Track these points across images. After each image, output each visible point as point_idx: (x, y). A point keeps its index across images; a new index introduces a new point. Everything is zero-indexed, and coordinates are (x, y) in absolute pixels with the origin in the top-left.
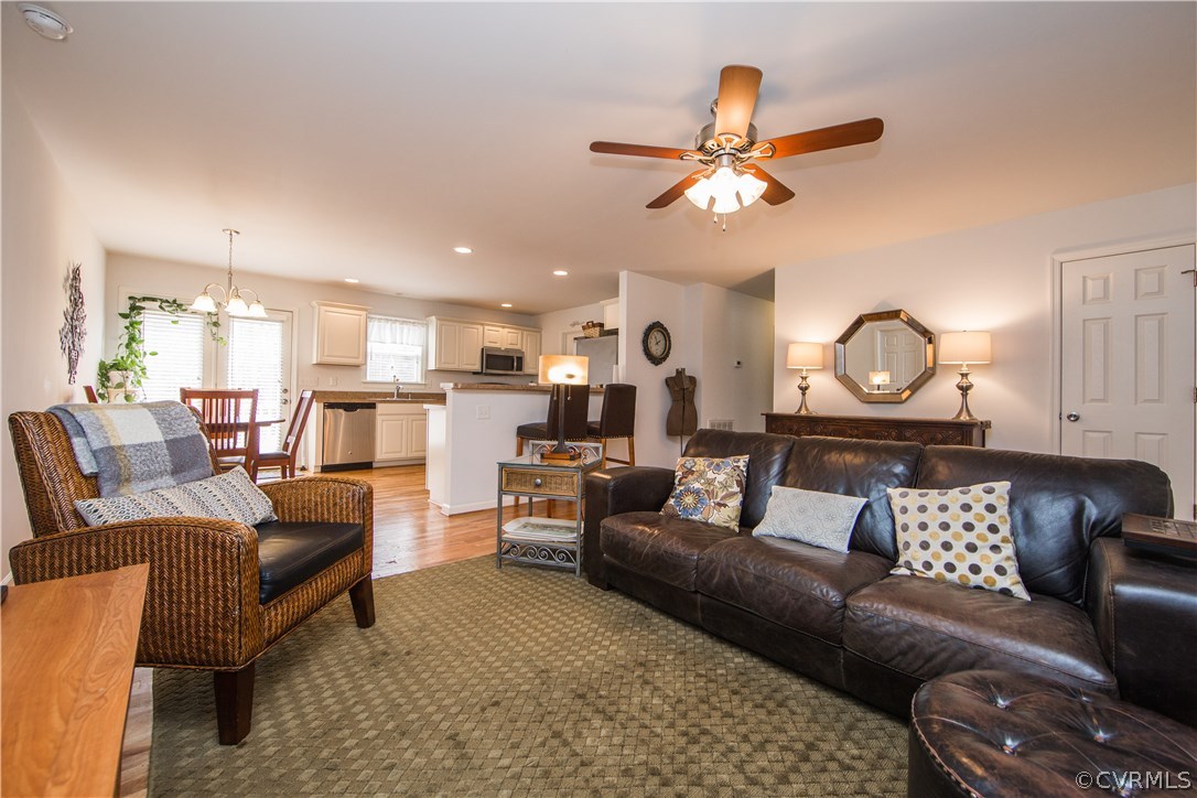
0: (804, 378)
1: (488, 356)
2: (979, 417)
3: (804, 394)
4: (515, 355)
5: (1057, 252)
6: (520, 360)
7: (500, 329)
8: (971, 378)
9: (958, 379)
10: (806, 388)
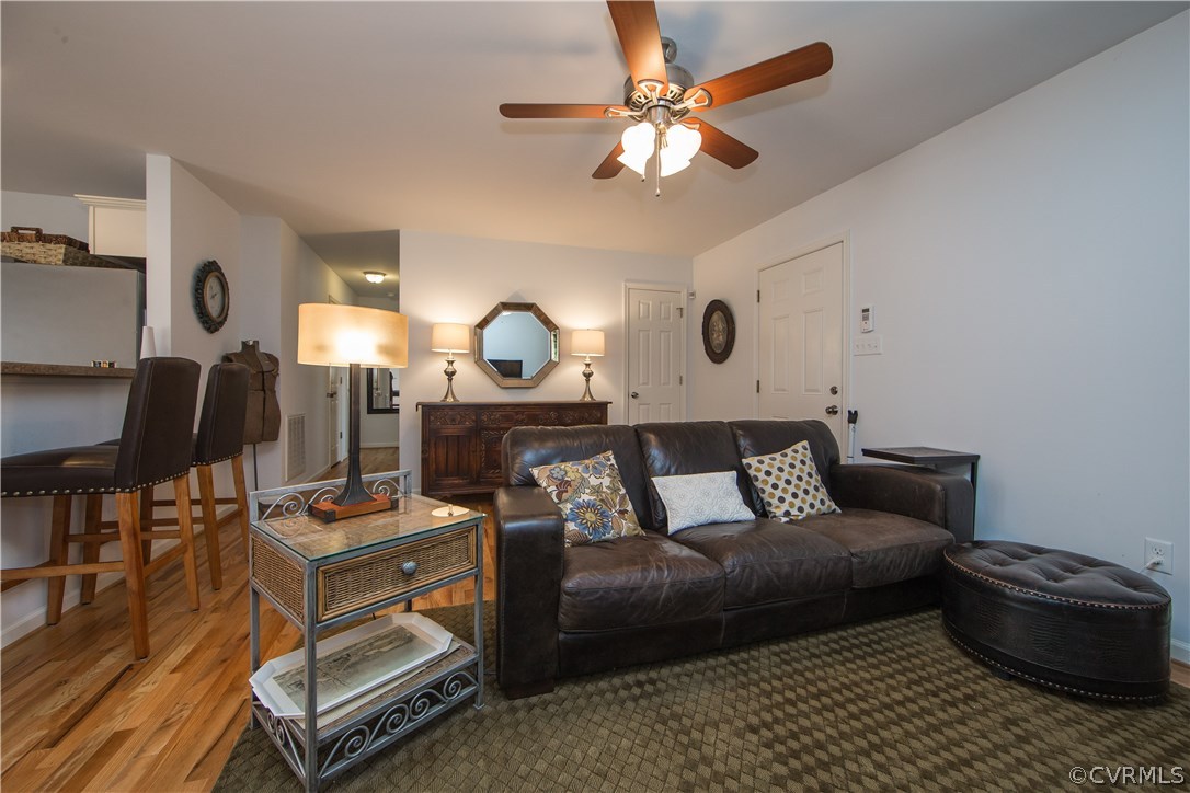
0: (450, 363)
2: (599, 398)
3: (450, 380)
5: (627, 281)
8: (592, 368)
9: (583, 368)
10: (453, 373)
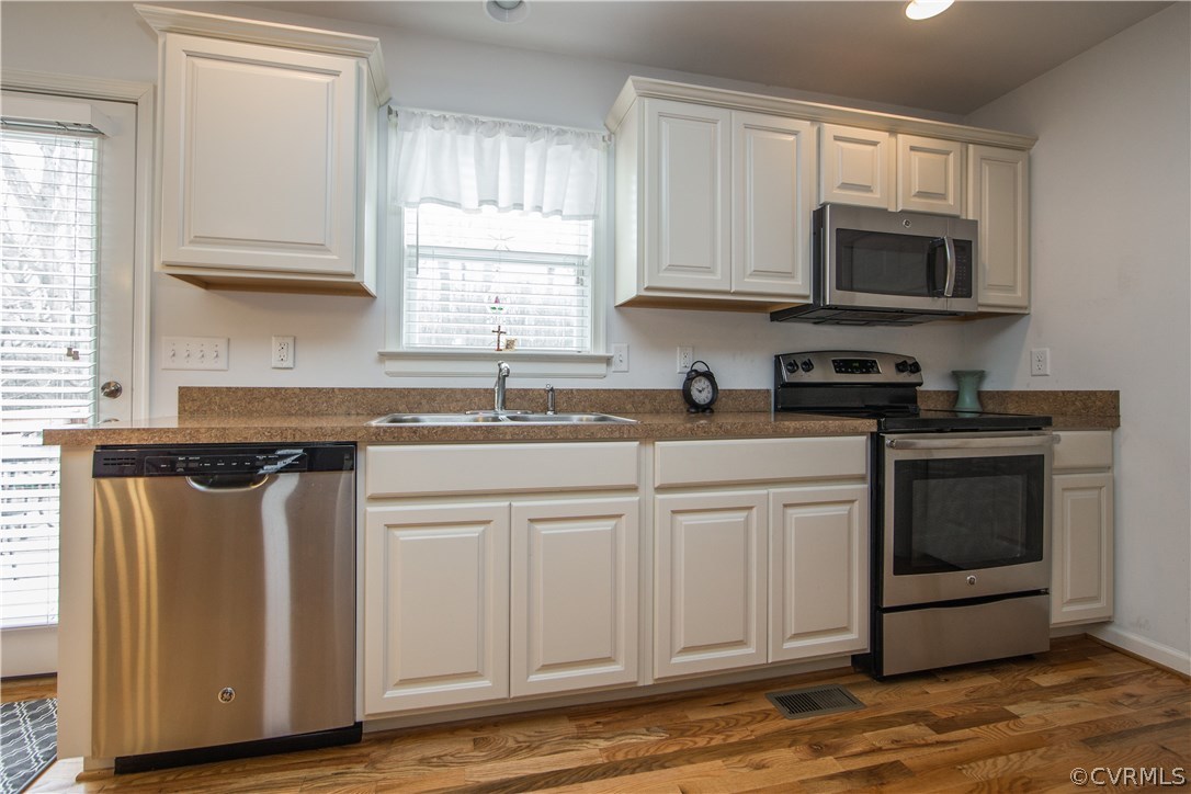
1: (847, 240)
4: (947, 235)
6: (965, 249)
7: (882, 136)
